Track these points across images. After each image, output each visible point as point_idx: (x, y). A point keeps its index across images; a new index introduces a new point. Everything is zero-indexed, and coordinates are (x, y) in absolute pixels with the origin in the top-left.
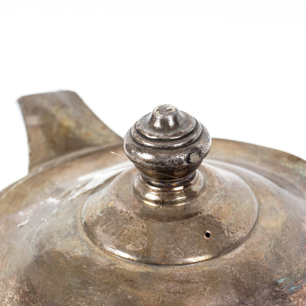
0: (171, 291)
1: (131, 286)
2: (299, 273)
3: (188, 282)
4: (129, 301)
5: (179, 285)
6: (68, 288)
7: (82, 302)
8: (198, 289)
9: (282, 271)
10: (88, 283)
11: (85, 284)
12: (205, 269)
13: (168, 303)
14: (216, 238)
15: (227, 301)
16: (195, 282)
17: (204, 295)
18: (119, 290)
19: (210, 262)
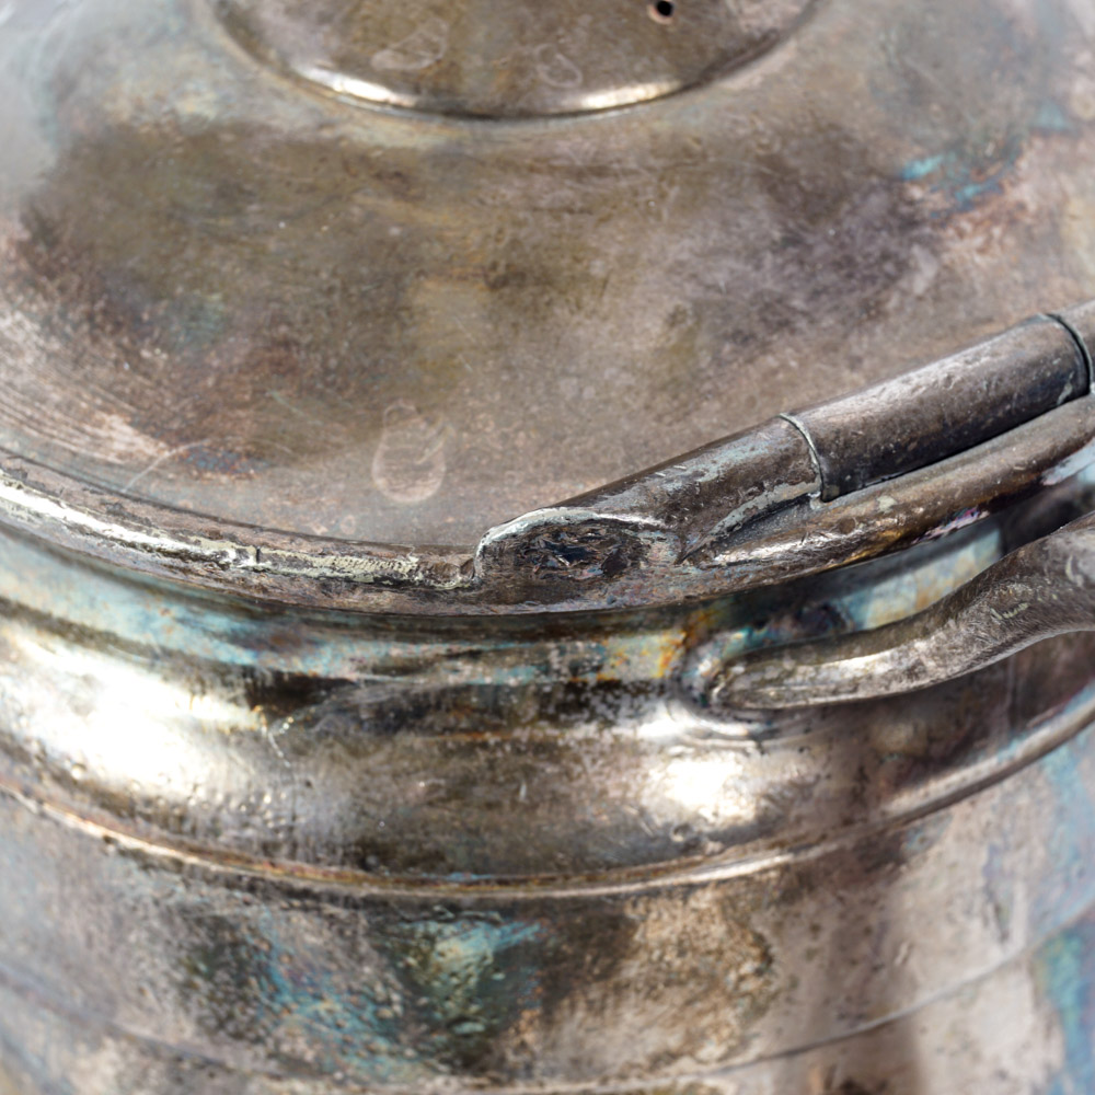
0: (543, 203)
1: (401, 195)
2: (987, 139)
3: (600, 171)
4: (394, 246)
5: (568, 182)
6: (170, 217)
7: (224, 259)
8: (636, 194)
9: (928, 132)
10: (241, 191)
11: (231, 195)
12: (658, 126)
13: (535, 247)
14: (695, 18)
15: (741, 236)
16: (627, 173)
17: (658, 216)
18: (356, 210)
19: (678, 104)
